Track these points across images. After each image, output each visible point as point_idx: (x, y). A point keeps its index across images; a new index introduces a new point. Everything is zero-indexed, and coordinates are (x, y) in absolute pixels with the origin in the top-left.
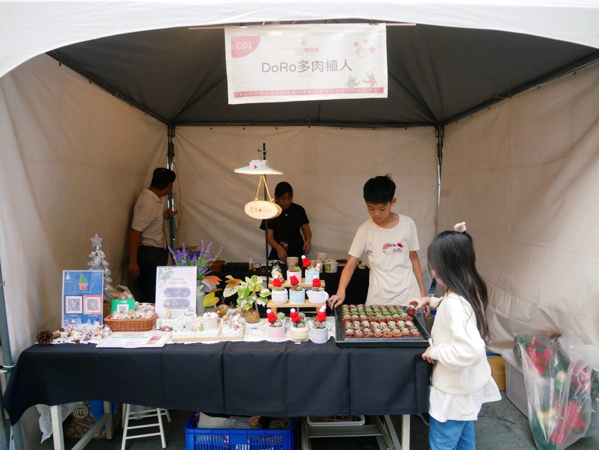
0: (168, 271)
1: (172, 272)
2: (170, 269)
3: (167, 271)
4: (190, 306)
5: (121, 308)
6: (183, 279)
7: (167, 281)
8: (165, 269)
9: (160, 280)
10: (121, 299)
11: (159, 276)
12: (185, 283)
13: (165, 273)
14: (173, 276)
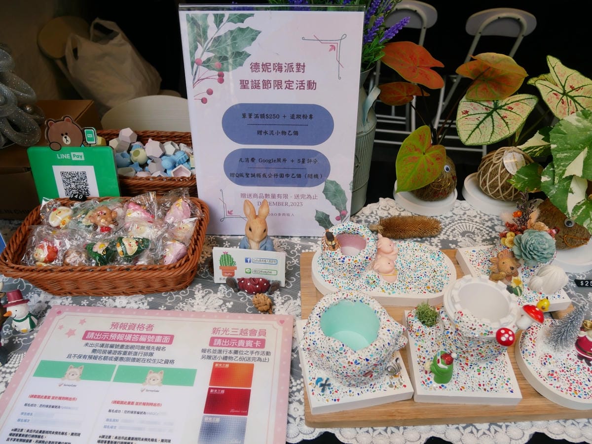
0: (233, 26)
1: (253, 34)
2: (242, 19)
3: (228, 27)
4: (331, 178)
5: (68, 178)
6: (300, 67)
7: (233, 76)
8: (219, 20)
9: (202, 70)
10: (59, 146)
11: (192, 54)
12: (311, 85)
13: (218, 40)
14: (256, 52)
